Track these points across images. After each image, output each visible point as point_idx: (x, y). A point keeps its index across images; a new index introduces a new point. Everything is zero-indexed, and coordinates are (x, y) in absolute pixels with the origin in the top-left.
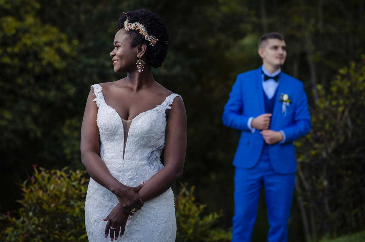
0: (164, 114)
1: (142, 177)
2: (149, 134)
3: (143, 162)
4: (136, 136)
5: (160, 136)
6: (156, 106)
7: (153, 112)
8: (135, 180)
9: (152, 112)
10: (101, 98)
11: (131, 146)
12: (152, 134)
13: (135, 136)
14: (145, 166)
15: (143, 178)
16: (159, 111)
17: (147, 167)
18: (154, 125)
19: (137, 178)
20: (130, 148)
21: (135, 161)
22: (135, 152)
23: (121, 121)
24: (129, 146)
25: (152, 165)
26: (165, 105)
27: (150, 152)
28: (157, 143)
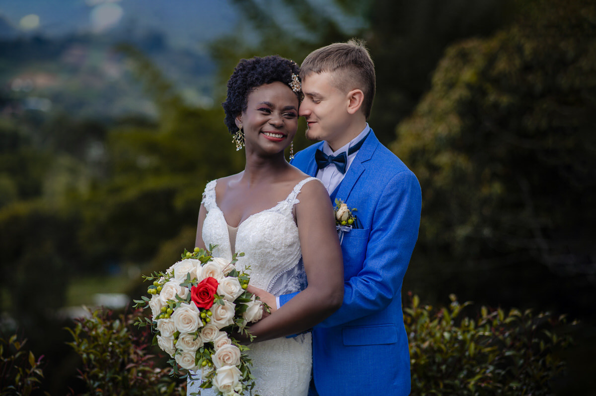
0: (289, 214)
2: (260, 248)
6: (278, 204)
7: (271, 213)
9: (269, 213)
10: (211, 196)
12: (267, 248)
16: (281, 210)
18: (269, 234)
23: (227, 228)
26: (292, 199)
27: (272, 280)
28: (281, 263)
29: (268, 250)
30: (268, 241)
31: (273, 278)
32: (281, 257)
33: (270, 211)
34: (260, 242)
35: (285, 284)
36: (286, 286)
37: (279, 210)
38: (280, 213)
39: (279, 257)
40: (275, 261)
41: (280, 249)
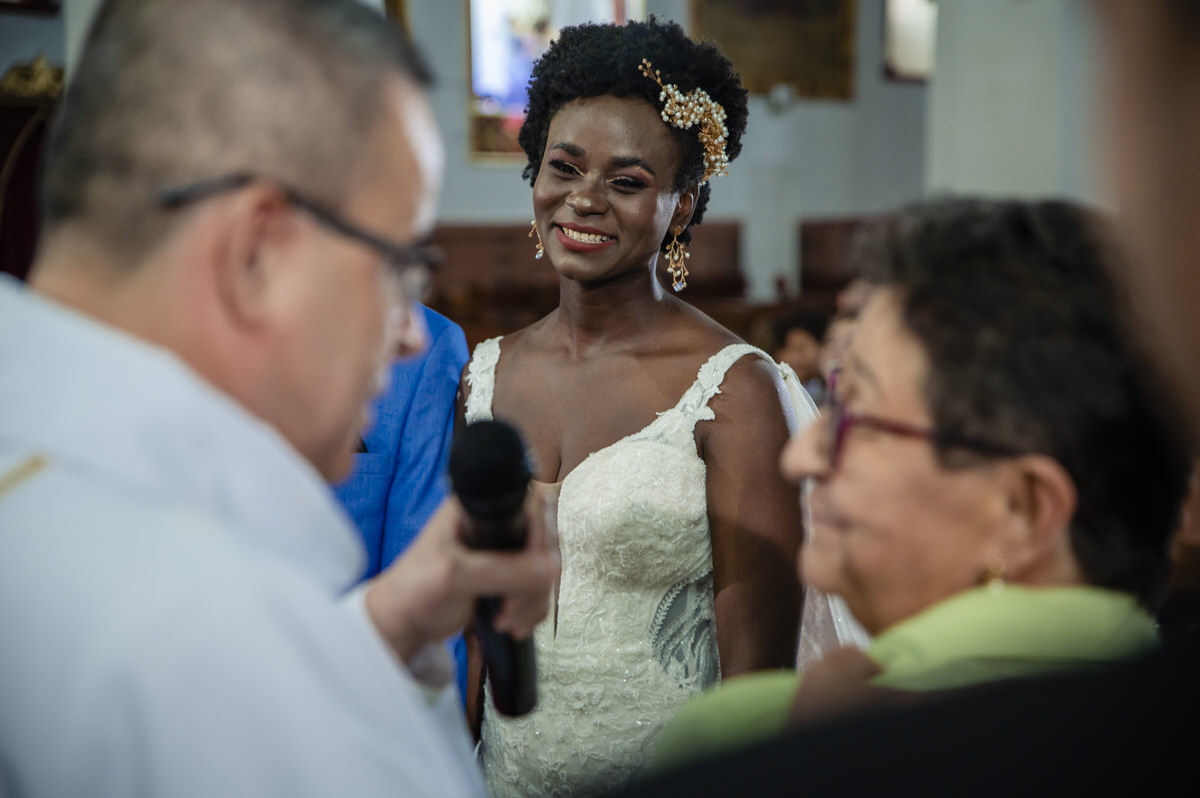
0: (688, 444)
1: (629, 707)
3: (633, 648)
4: (585, 546)
5: (684, 539)
6: (657, 417)
8: (598, 719)
9: (638, 443)
11: (579, 584)
13: (582, 549)
14: (641, 661)
15: (631, 710)
16: (666, 435)
17: (652, 664)
19: (606, 709)
20: (574, 591)
21: (598, 643)
22: (595, 609)
24: (573, 584)
25: (673, 659)
26: (694, 406)
27: (662, 603)
28: (682, 565)
29: (647, 543)
30: (645, 520)
31: (664, 599)
32: (681, 552)
33: (640, 439)
34: (625, 525)
35: (694, 607)
36: (698, 610)
37: (662, 434)
38: (666, 442)
39: (678, 553)
40: (668, 564)
41: (676, 534)
